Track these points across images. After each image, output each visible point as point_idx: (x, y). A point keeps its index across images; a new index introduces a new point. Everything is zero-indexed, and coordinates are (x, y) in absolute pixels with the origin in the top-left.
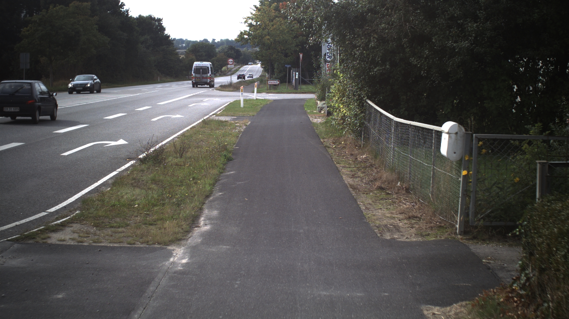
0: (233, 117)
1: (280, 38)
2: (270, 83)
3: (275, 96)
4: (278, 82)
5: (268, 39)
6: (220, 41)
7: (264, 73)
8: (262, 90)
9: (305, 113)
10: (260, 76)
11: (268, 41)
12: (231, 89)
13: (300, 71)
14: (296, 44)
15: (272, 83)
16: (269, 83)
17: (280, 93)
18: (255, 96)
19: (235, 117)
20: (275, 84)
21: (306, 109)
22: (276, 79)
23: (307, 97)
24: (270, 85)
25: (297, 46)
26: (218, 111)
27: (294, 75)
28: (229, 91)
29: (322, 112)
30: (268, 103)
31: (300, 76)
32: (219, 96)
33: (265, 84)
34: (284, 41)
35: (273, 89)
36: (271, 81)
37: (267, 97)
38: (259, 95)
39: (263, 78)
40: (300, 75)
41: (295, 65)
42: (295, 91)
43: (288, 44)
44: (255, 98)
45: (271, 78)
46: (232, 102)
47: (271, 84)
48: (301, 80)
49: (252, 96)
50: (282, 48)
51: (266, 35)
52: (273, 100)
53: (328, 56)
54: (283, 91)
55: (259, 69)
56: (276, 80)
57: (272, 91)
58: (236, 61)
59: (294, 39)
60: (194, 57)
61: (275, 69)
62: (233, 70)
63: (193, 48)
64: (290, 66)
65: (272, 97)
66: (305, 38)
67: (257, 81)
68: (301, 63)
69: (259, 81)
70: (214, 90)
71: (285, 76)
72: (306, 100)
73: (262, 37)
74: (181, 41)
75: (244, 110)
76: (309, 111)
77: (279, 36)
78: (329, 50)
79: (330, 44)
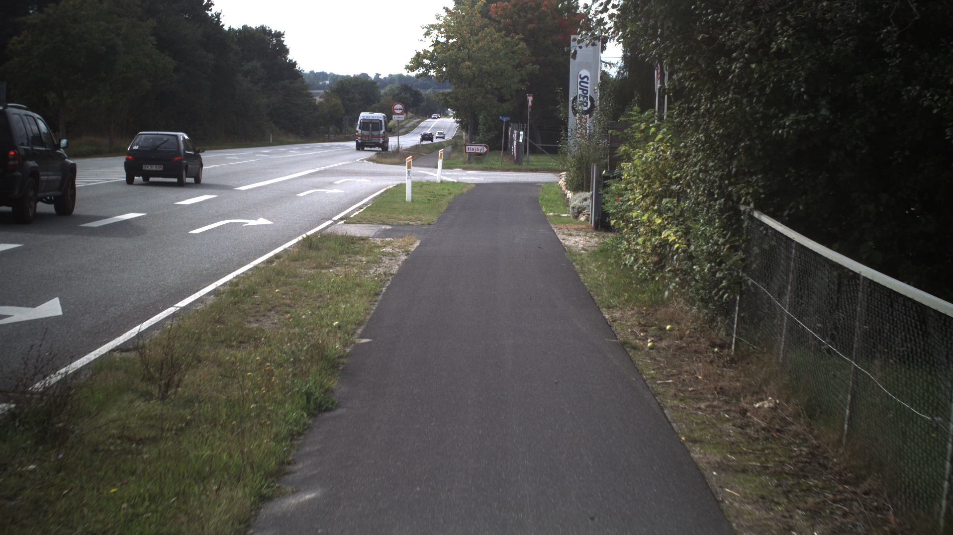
0: (383, 227)
1: (490, 66)
2: (469, 151)
3: (478, 175)
4: (485, 150)
5: (469, 67)
6: (387, 76)
7: (460, 133)
8: (454, 164)
9: (544, 220)
10: (453, 138)
11: (468, 70)
12: (397, 160)
13: (527, 129)
14: (520, 78)
15: (473, 149)
16: (467, 151)
17: (488, 171)
18: (438, 174)
19: (388, 227)
20: (479, 151)
21: (544, 210)
22: (481, 142)
23: (541, 180)
24: (470, 153)
25: (522, 81)
26: (354, 210)
27: (515, 136)
28: (392, 164)
29: (582, 219)
30: (465, 190)
31: (528, 138)
32: (370, 174)
33: (461, 151)
34: (497, 72)
35: (476, 162)
36: (472, 147)
37: (464, 178)
38: (448, 172)
39: (458, 141)
40: (526, 136)
41: (518, 118)
42: (517, 166)
43: (506, 78)
44: (438, 181)
45: (472, 141)
46: (391, 187)
47: (471, 151)
48: (529, 145)
49: (435, 175)
50: (495, 84)
51: (464, 60)
52: (474, 185)
53: (580, 101)
54: (494, 165)
55: (452, 125)
56: (482, 146)
57: (472, 165)
58: (411, 109)
59: (516, 69)
60: (339, 102)
61: (479, 124)
62: (408, 125)
63: (339, 86)
64: (508, 118)
65: (472, 178)
66: (538, 67)
67: (448, 146)
68: (530, 113)
69: (450, 147)
70: (365, 161)
71: (499, 137)
72: (540, 186)
73: (456, 63)
74: (323, 75)
75: (411, 207)
76: (551, 214)
77: (488, 62)
78: (583, 90)
79: (585, 80)
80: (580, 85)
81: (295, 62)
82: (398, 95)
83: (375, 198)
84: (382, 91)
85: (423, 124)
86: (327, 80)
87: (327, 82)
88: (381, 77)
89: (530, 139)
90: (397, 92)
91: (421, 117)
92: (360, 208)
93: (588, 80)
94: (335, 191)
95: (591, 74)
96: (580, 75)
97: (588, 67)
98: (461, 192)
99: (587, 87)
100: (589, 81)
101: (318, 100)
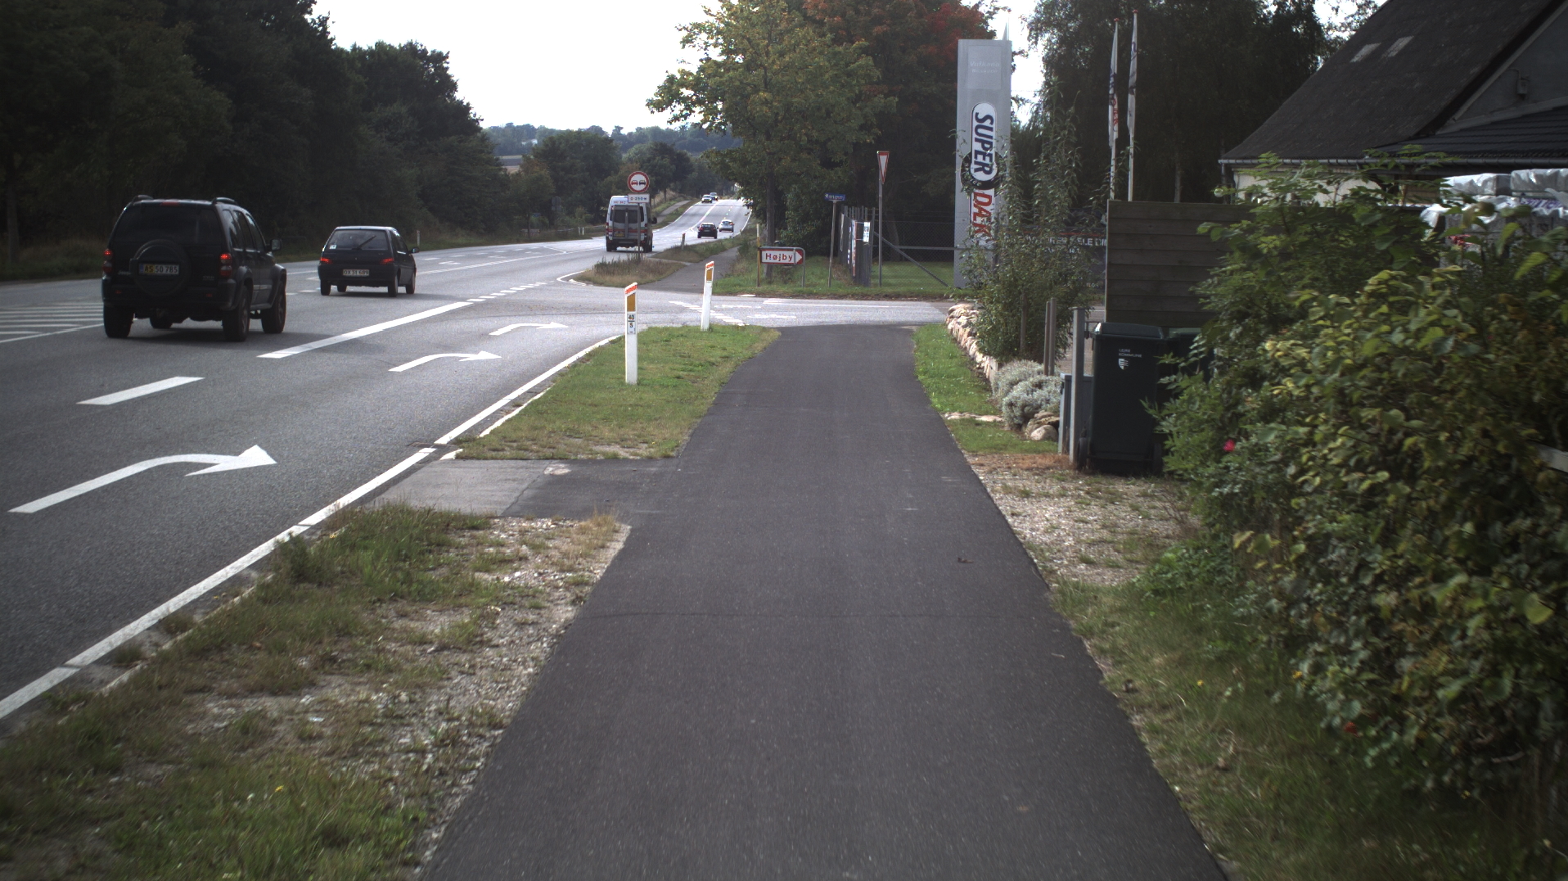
0: (548, 470)
1: (807, 99)
2: (768, 260)
3: (786, 310)
4: (799, 257)
5: (766, 102)
6: (634, 131)
7: (753, 225)
8: (740, 285)
10: (744, 232)
11: (765, 108)
13: (877, 218)
14: (862, 121)
15: (775, 257)
16: (764, 260)
17: (804, 298)
19: (562, 470)
20: (787, 261)
21: (936, 407)
22: (790, 243)
23: (912, 319)
24: (769, 264)
25: (866, 127)
27: (854, 230)
29: (1037, 433)
30: (759, 346)
31: (880, 235)
33: (754, 259)
34: (819, 109)
35: (778, 281)
36: (773, 253)
37: (757, 316)
38: (728, 302)
39: (750, 239)
40: (876, 230)
41: (860, 198)
42: (858, 289)
43: (836, 122)
44: (705, 324)
45: (774, 240)
46: (605, 341)
47: (772, 261)
48: (883, 248)
49: (698, 309)
50: (815, 134)
51: (756, 90)
52: (778, 332)
53: (976, 163)
54: (814, 286)
55: (740, 210)
56: (792, 250)
57: (774, 287)
58: (672, 185)
59: (854, 103)
60: (545, 173)
61: (786, 209)
62: (667, 212)
63: (547, 145)
64: (842, 198)
65: (773, 316)
66: (897, 99)
67: (733, 247)
68: (884, 186)
69: (736, 249)
70: (572, 280)
71: (824, 231)
72: (909, 332)
73: (743, 96)
74: (528, 131)
75: (632, 401)
76: (955, 416)
77: (802, 91)
78: (983, 142)
79: (987, 123)
80: (977, 133)
81: (468, 104)
82: (649, 160)
83: (560, 374)
84: (625, 156)
85: (692, 209)
86: (534, 138)
87: (535, 142)
88: (624, 132)
89: (883, 235)
90: (649, 156)
91: (689, 197)
92: (515, 404)
93: (992, 123)
94: (484, 355)
95: (997, 111)
96: (977, 114)
97: (991, 98)
98: (748, 353)
99: (991, 137)
100: (994, 126)
101: (513, 169)
